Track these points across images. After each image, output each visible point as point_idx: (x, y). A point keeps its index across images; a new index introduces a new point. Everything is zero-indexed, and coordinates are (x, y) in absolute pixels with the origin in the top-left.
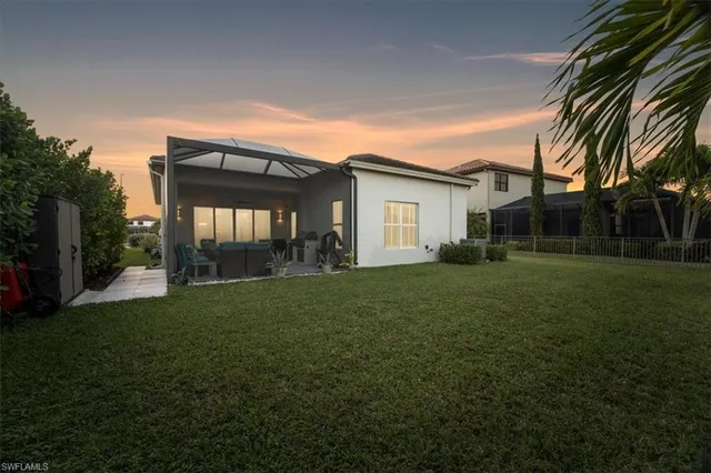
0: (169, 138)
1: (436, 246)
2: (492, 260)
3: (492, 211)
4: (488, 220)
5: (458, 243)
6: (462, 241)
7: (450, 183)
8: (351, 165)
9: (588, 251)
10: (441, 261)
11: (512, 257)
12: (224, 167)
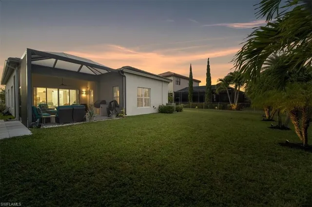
0: (28, 49)
1: (157, 107)
2: (178, 111)
3: (175, 92)
4: (173, 96)
5: (165, 105)
6: (167, 104)
7: (162, 81)
8: (124, 71)
9: (207, 107)
10: (159, 112)
11: (184, 110)
12: (56, 67)
